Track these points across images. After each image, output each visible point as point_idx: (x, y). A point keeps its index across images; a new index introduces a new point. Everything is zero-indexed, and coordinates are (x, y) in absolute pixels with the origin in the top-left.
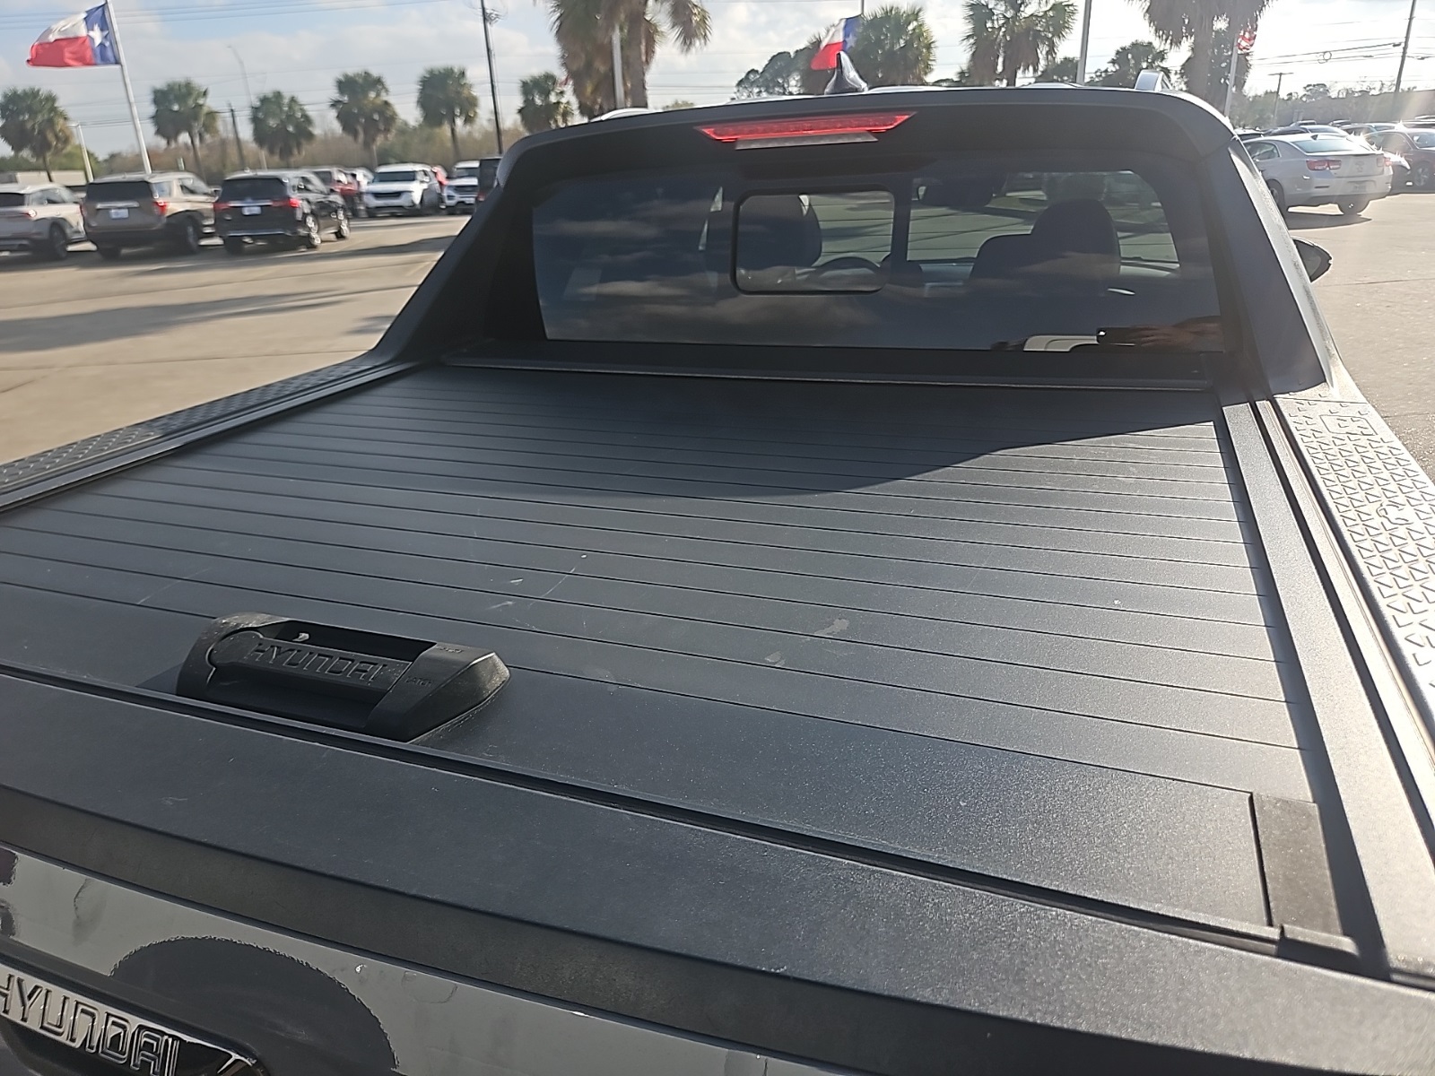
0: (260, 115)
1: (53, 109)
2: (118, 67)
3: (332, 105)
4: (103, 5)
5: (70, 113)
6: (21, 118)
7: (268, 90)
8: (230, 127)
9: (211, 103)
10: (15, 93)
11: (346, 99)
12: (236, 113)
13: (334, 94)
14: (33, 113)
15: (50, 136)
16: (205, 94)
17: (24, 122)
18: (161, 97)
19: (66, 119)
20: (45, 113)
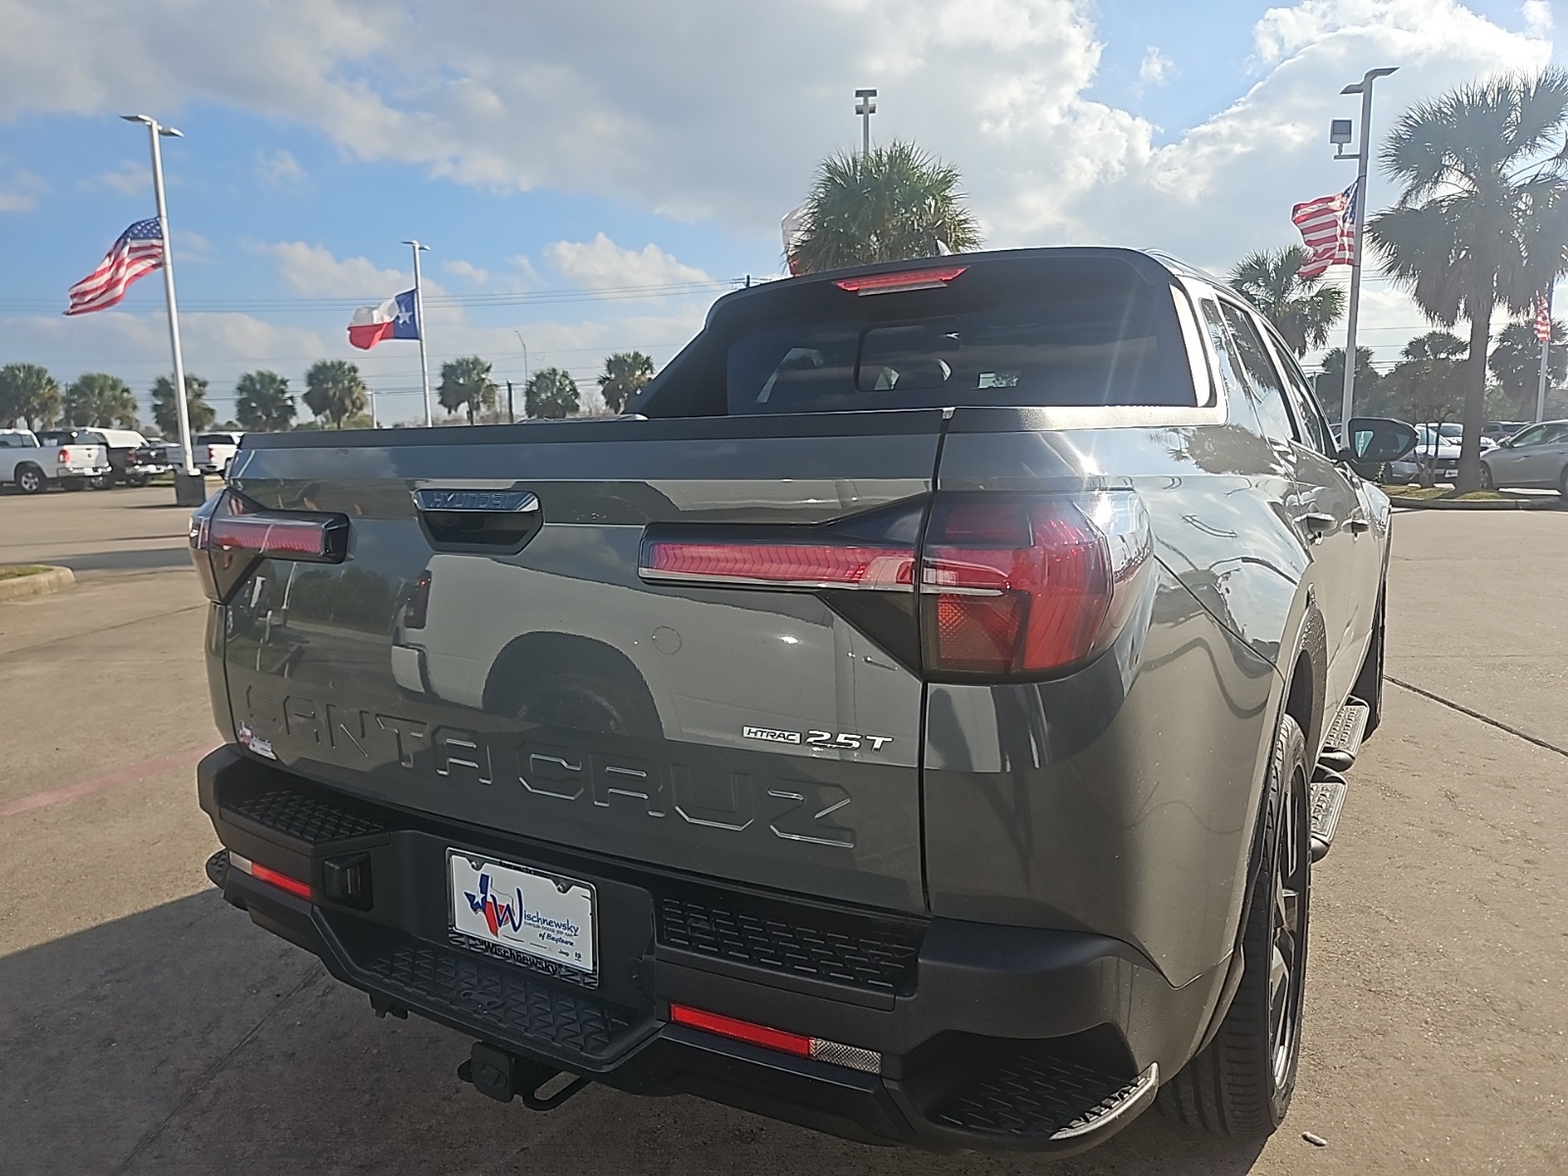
0: (534, 389)
1: (354, 379)
2: (418, 342)
3: (600, 382)
4: (413, 291)
5: (368, 383)
6: (325, 386)
7: (545, 368)
8: (506, 403)
9: (490, 378)
10: (324, 365)
11: (613, 376)
12: (513, 387)
13: (603, 372)
14: (336, 382)
15: (348, 402)
16: (488, 370)
17: (328, 389)
18: (449, 372)
19: (364, 388)
20: (346, 382)
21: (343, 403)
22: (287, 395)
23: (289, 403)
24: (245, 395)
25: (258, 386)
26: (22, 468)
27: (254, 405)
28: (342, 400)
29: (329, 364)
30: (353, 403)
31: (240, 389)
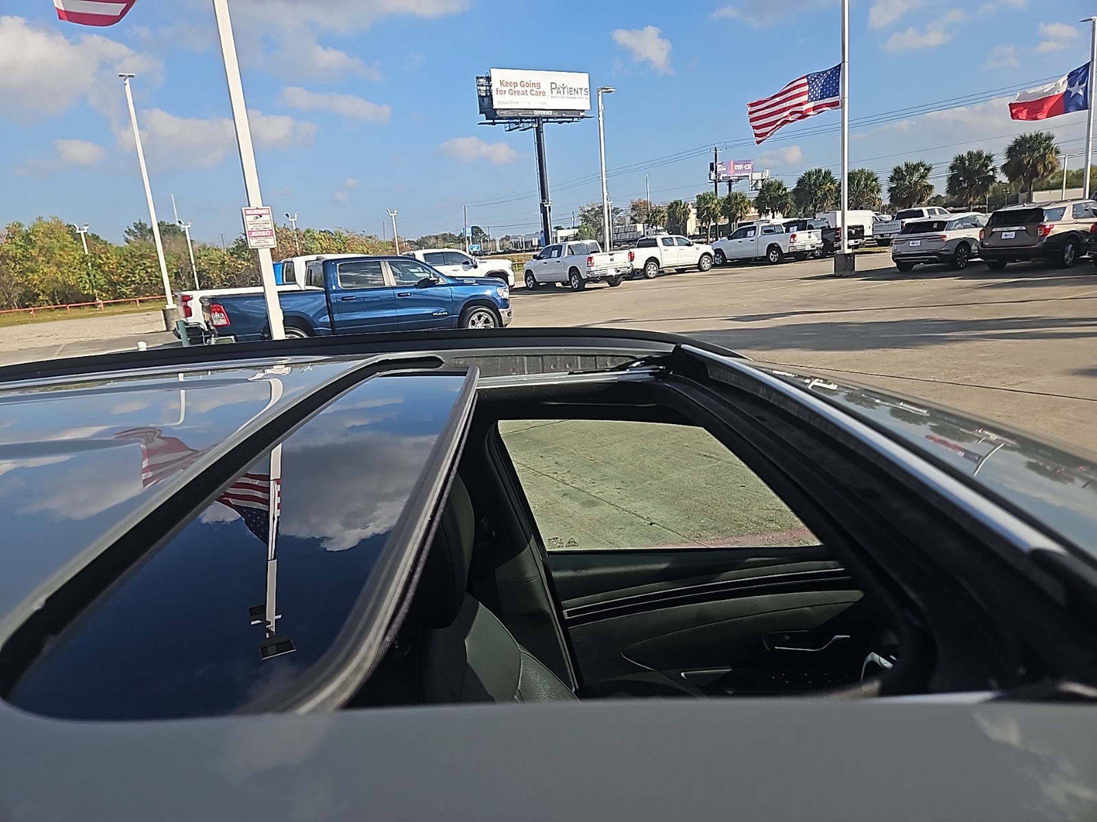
1: (1049, 147)
6: (1022, 156)
10: (1024, 138)
14: (1031, 151)
17: (1024, 158)
19: (1058, 152)
20: (1042, 150)
21: (1036, 168)
22: (990, 168)
23: (991, 173)
24: (955, 172)
25: (967, 163)
26: (772, 247)
27: (961, 179)
28: (1034, 166)
29: (1028, 135)
30: (1045, 168)
31: (952, 168)
